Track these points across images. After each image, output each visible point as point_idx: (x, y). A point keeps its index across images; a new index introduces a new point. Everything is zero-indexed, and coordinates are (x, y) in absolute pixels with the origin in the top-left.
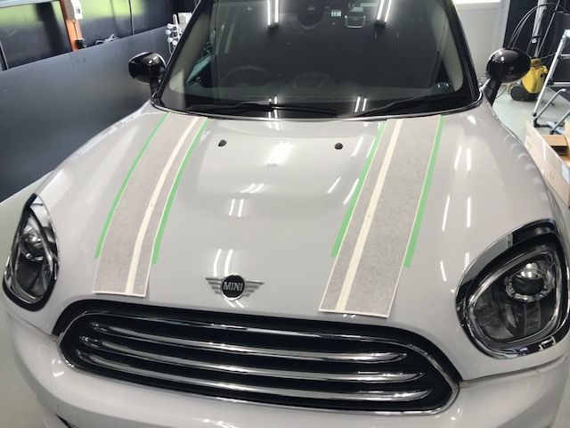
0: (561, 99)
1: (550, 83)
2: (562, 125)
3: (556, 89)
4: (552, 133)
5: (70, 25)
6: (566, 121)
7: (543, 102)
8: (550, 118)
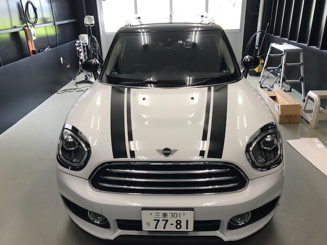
0: (271, 75)
1: (266, 67)
2: (273, 87)
3: (269, 70)
4: (269, 91)
5: (30, 43)
6: (274, 85)
7: (263, 76)
8: (267, 83)
